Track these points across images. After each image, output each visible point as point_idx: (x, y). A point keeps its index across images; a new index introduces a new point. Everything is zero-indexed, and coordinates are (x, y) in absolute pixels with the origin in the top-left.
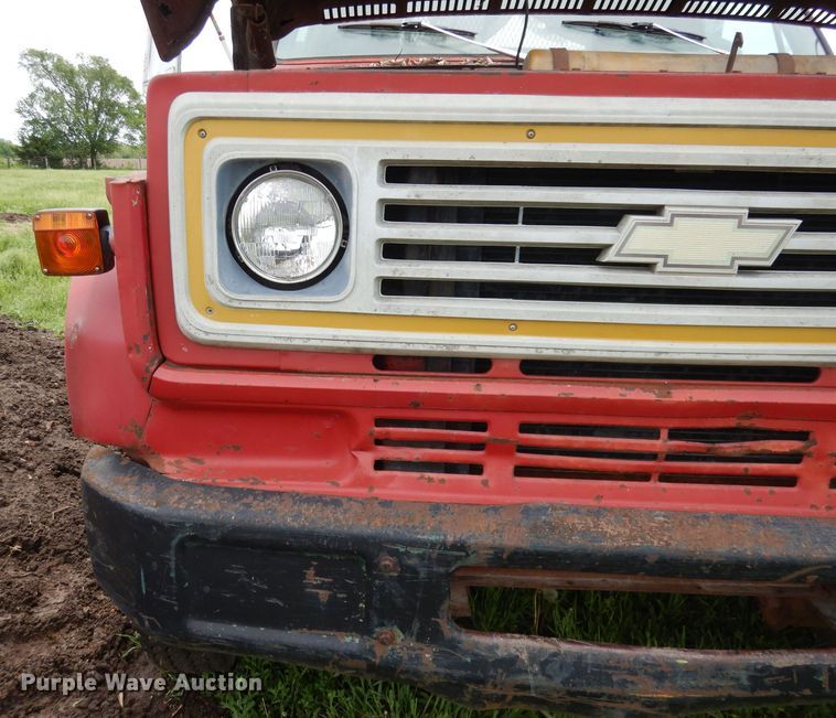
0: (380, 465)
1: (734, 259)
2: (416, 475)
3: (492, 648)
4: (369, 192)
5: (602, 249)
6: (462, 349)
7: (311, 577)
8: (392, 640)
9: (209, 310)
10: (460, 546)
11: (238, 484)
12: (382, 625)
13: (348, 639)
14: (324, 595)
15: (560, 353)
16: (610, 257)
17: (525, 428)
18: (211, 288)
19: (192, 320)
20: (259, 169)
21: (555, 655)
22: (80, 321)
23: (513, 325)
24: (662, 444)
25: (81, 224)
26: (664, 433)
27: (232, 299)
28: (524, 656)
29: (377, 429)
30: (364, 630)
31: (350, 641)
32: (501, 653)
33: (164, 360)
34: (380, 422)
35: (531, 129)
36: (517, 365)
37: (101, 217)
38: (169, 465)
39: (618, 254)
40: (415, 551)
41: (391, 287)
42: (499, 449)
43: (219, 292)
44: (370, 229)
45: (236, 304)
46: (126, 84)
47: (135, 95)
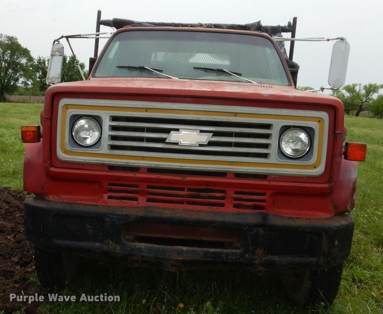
0: (110, 197)
1: (197, 142)
2: (119, 200)
3: (135, 246)
4: (107, 123)
5: (165, 139)
6: (130, 164)
7: (88, 226)
8: (109, 244)
9: (65, 152)
10: (127, 215)
11: (70, 202)
12: (106, 239)
13: (97, 244)
14: (91, 231)
15: (156, 166)
16: (167, 141)
17: (149, 187)
18: (66, 146)
19: (61, 155)
20: (80, 117)
21: (152, 247)
22: (29, 156)
23: (143, 158)
24: (185, 193)
25: (34, 129)
26: (186, 190)
27: (71, 149)
28: (144, 248)
29: (108, 187)
30: (101, 241)
31: (98, 245)
32: (137, 247)
33: (52, 166)
34: (109, 184)
35: (146, 110)
36: (146, 169)
37: (39, 127)
38: (51, 197)
39: (169, 140)
40: (115, 217)
41: (113, 147)
42: (142, 193)
43: (68, 147)
44: (107, 132)
45: (72, 150)
46: (26, 53)
47: (30, 59)
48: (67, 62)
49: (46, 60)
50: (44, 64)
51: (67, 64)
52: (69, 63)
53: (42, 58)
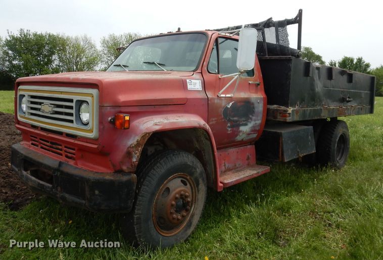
1: (49, 112)
9: (19, 116)
39: (41, 110)
43: (19, 113)
46: (318, 58)
47: (322, 63)
48: (354, 63)
49: (337, 62)
50: (335, 66)
51: (354, 65)
52: (356, 63)
53: (333, 62)
